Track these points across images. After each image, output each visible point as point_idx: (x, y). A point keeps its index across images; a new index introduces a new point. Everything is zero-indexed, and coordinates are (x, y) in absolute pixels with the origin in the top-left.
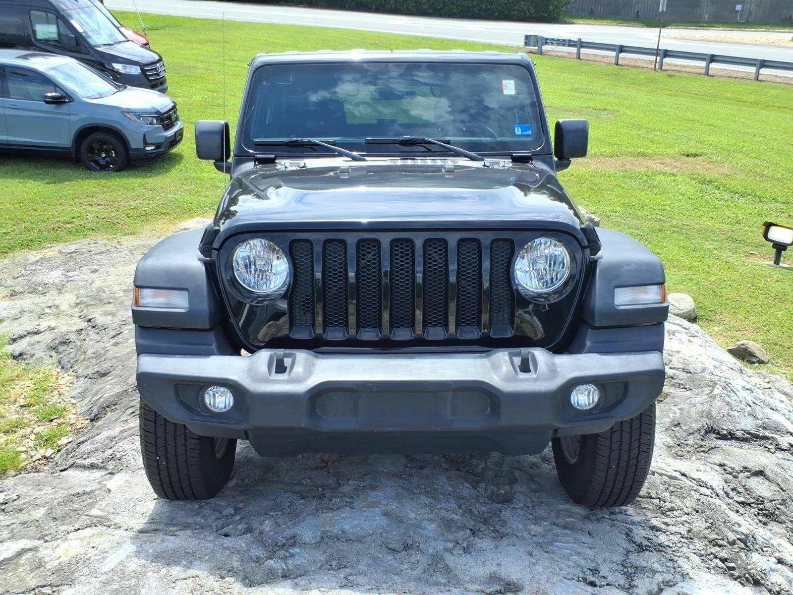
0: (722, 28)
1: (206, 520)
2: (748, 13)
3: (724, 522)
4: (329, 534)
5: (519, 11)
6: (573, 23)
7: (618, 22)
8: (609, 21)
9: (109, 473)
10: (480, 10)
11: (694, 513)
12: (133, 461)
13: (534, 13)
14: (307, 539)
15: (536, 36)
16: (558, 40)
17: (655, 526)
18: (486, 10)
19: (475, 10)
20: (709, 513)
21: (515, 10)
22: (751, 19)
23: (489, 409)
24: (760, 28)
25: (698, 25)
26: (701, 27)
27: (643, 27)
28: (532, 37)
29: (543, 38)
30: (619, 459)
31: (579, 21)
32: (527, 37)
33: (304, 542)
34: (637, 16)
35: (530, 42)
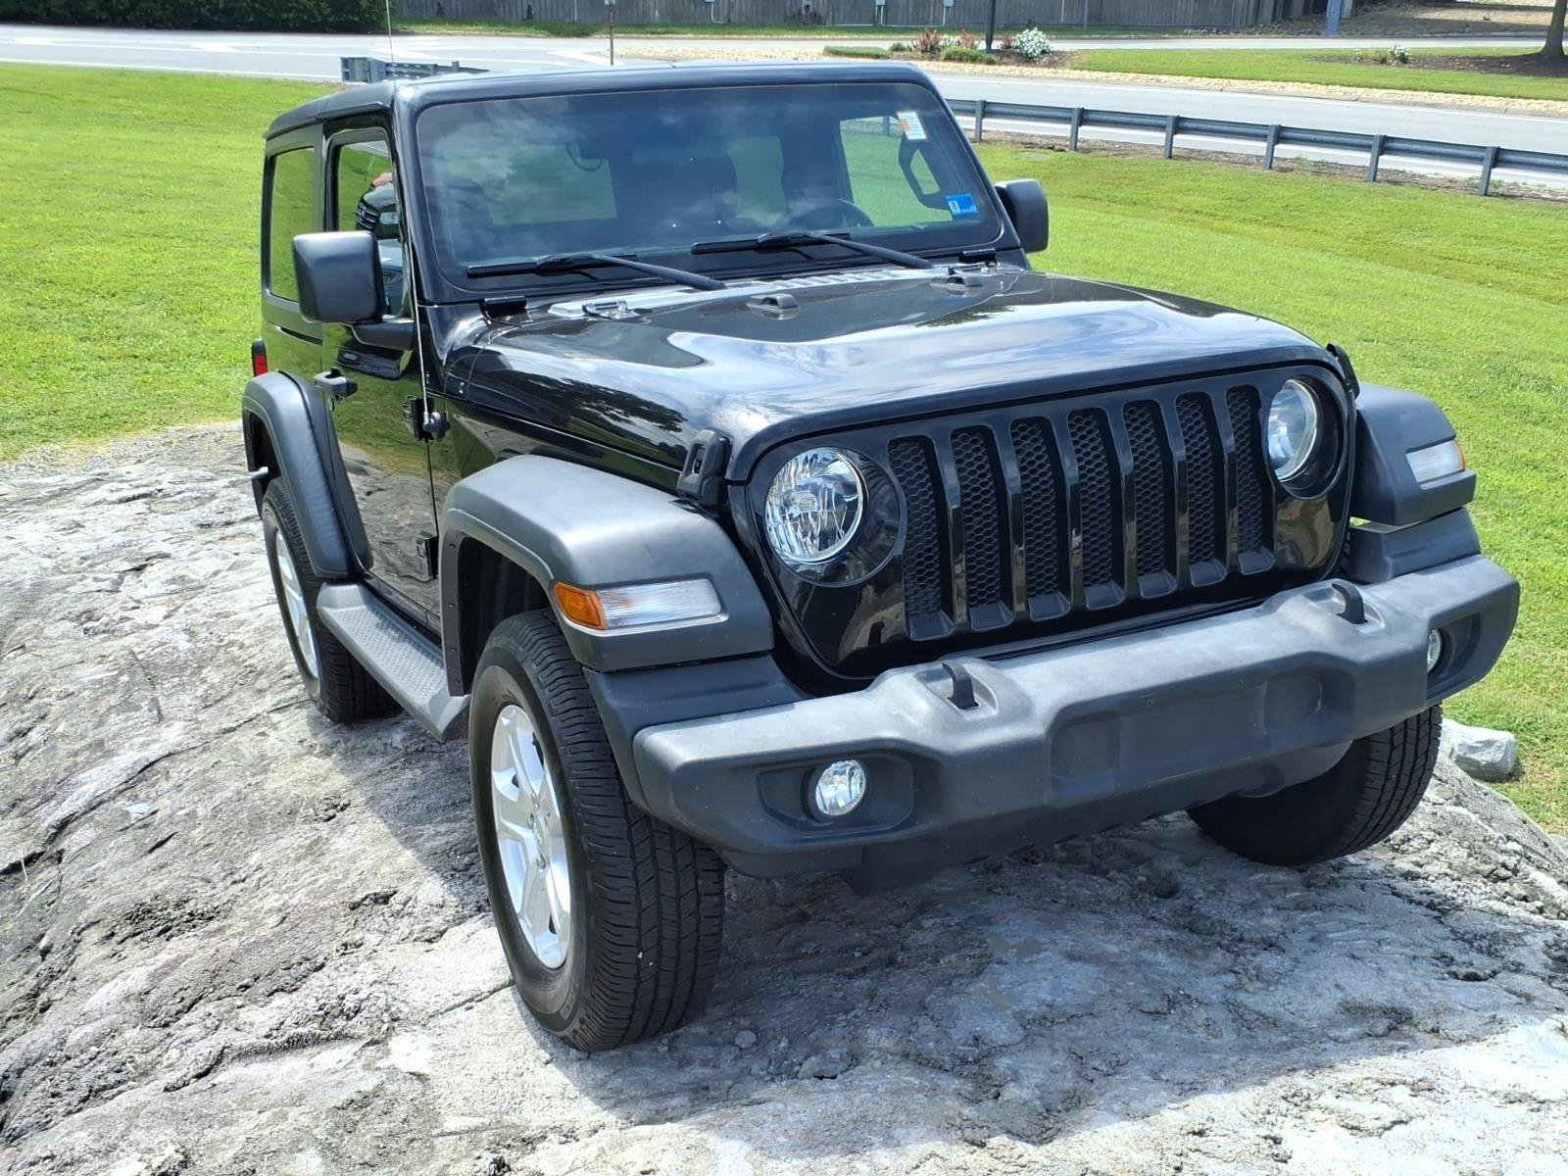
0: (690, 35)
1: (715, 1067)
2: (726, 6)
3: (1484, 841)
4: (1029, 1017)
5: (299, 11)
6: (413, 34)
7: (499, 28)
8: (481, 28)
9: (368, 1044)
10: (215, 10)
11: (1438, 837)
12: (402, 1006)
13: (329, 15)
14: (1003, 1036)
15: (364, 59)
16: (412, 66)
17: (1409, 872)
18: (227, 11)
19: (203, 11)
20: (1458, 831)
21: (289, 10)
22: (734, 18)
23: (1319, 702)
24: (756, 34)
25: (648, 29)
26: (653, 33)
27: (548, 36)
28: (356, 63)
29: (380, 64)
30: (1402, 761)
31: (422, 28)
32: (346, 62)
33: (1000, 1043)
34: (530, 16)
35: (353, 71)
